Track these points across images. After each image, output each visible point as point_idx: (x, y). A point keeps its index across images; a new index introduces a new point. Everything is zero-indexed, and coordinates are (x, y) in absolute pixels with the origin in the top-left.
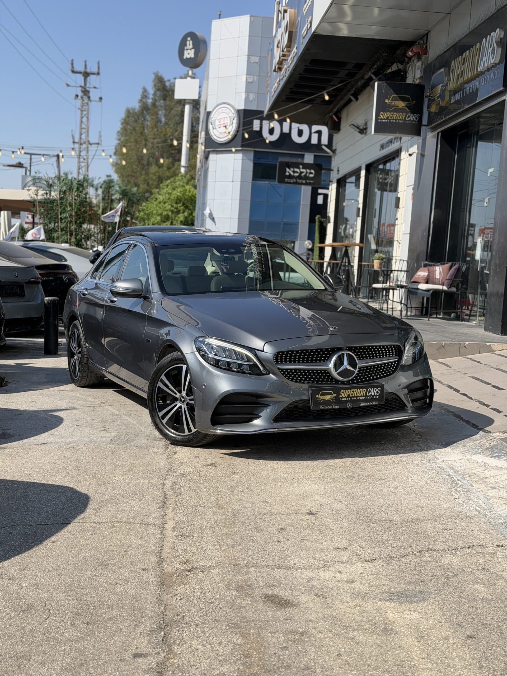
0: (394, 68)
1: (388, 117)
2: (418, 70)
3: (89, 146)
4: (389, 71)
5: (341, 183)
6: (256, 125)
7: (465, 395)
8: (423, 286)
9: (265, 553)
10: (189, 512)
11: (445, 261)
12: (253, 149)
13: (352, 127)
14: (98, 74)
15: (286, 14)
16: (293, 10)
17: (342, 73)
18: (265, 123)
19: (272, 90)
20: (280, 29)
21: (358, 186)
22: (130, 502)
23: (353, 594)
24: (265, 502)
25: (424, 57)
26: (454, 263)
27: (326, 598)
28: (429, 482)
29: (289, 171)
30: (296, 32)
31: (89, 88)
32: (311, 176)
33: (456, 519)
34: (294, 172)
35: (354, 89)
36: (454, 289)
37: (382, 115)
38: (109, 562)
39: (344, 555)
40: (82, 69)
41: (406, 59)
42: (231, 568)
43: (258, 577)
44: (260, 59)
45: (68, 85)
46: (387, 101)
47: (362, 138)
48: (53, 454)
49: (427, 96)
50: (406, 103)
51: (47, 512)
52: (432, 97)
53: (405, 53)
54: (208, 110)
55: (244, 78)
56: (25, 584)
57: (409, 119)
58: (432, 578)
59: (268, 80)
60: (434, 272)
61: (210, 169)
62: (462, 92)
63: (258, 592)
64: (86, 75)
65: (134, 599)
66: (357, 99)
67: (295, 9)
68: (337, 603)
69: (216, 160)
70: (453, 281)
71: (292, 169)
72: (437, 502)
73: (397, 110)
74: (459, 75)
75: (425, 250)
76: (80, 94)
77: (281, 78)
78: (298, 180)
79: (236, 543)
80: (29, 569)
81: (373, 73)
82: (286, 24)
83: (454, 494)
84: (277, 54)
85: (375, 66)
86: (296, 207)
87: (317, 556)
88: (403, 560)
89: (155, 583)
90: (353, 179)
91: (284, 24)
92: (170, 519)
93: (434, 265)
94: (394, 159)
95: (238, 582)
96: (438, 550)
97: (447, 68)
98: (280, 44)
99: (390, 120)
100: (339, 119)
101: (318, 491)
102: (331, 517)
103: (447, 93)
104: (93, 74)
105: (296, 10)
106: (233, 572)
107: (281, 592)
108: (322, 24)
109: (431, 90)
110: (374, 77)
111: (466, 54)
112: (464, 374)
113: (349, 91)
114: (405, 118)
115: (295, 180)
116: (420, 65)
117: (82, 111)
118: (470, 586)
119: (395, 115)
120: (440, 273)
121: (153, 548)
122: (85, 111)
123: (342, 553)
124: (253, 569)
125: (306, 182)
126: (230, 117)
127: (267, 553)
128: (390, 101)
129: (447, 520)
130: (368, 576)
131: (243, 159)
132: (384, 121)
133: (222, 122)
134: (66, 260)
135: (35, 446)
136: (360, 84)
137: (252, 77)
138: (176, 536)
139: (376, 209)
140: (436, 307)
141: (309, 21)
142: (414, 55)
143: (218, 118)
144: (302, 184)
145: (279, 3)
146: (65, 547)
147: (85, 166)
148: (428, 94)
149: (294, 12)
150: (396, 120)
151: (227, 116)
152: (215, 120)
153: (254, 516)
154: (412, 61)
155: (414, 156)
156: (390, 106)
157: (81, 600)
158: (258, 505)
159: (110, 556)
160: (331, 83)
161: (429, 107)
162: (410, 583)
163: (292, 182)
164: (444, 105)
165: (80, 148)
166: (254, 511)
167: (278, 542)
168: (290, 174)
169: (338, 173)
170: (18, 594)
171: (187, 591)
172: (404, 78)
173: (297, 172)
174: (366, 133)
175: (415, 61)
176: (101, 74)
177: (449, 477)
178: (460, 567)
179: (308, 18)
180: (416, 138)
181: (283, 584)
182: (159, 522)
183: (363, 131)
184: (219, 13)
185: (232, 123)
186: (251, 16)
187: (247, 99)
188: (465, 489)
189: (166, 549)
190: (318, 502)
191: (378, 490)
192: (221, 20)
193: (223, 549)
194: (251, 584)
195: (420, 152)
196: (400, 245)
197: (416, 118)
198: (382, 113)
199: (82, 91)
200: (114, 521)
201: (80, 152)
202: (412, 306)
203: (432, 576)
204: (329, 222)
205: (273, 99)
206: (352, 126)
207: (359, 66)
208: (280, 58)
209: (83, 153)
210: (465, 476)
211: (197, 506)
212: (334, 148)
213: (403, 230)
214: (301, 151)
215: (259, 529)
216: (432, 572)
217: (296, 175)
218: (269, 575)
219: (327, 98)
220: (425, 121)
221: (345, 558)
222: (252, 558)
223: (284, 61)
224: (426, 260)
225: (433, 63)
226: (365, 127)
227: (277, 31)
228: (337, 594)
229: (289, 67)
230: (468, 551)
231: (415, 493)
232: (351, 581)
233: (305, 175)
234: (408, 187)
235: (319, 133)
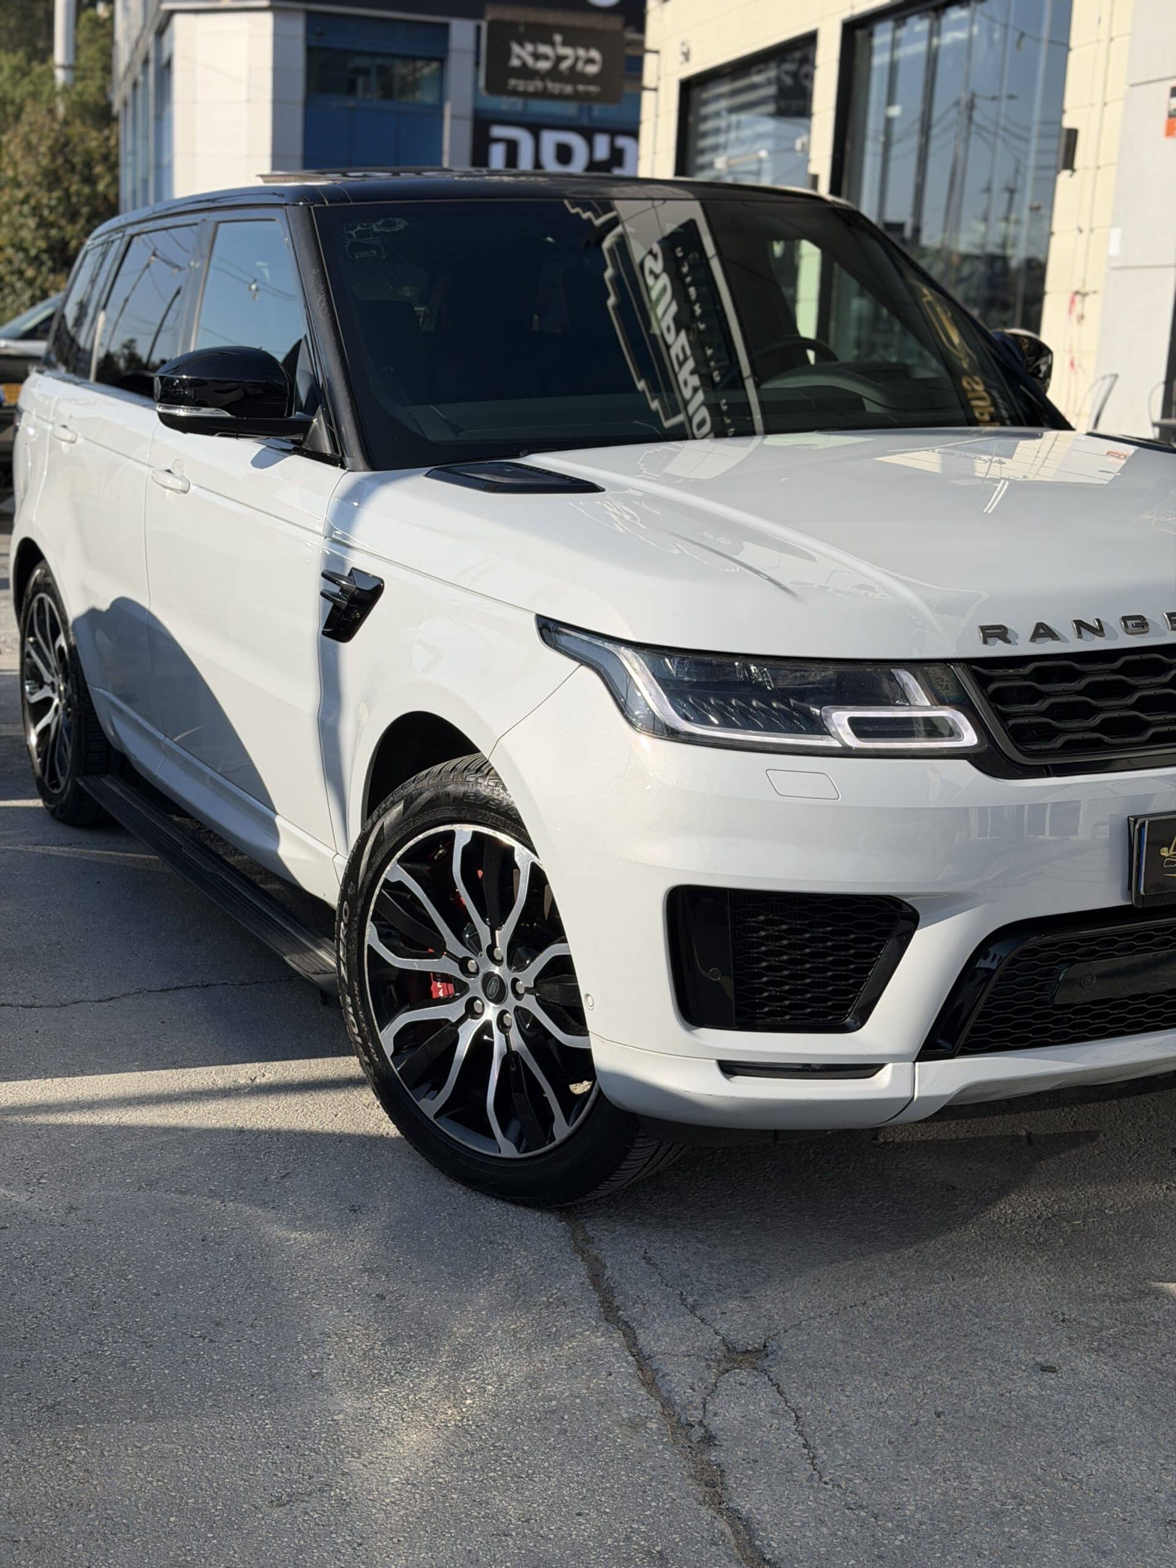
12: (301, 6)
29: (521, 54)
32: (592, 69)
34: (537, 56)
61: (178, 65)
71: (530, 47)
78: (549, 85)
115: (538, 85)
125: (576, 90)
163: (531, 89)
168: (524, 65)
169: (685, 63)
173: (546, 58)
214: (439, 14)
217: (544, 65)
233: (573, 68)
234: (1132, 86)
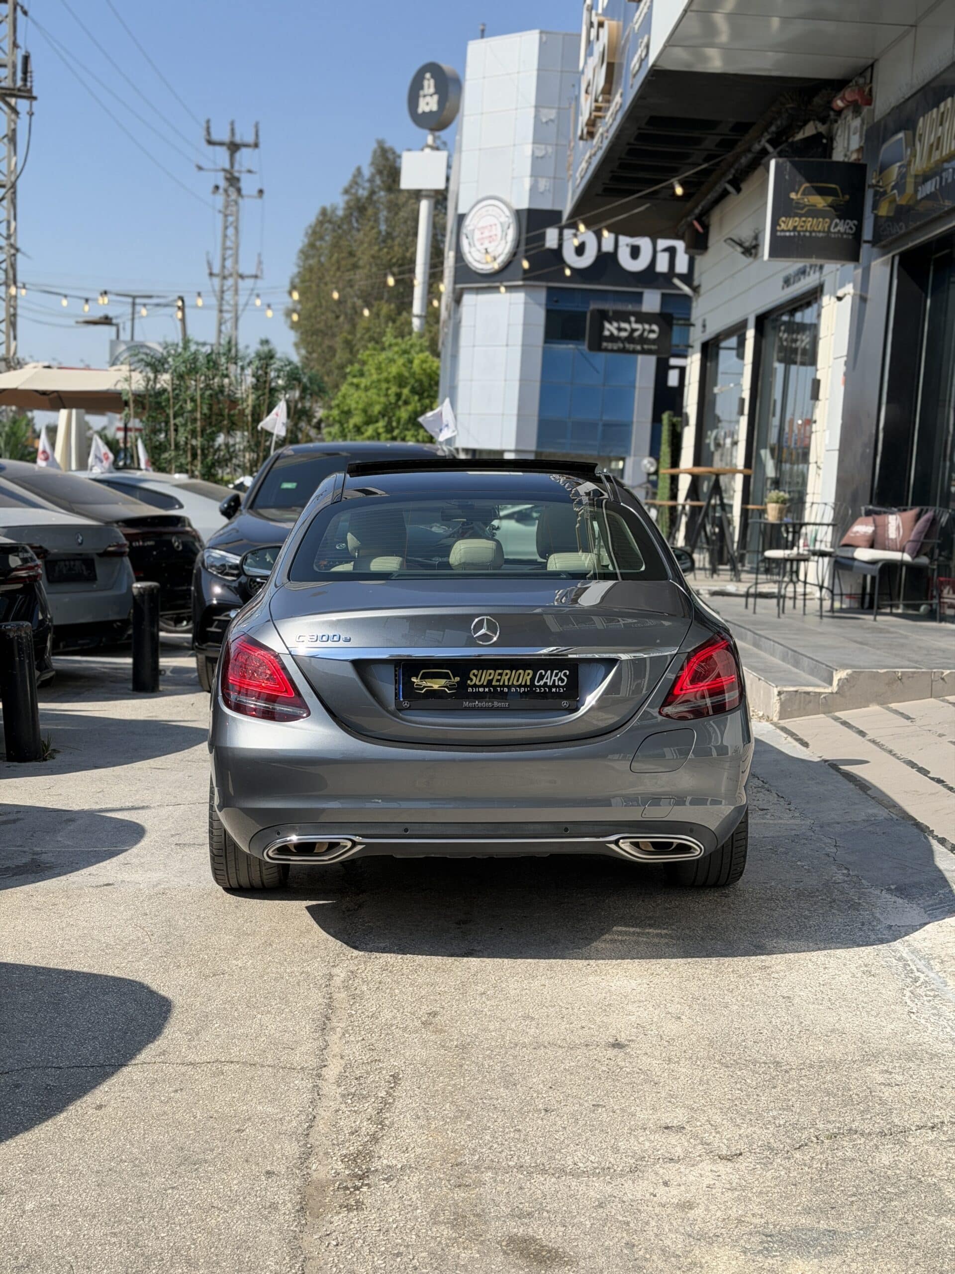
0: (810, 130)
1: (795, 227)
2: (855, 134)
3: (240, 281)
4: (800, 136)
5: (710, 350)
6: (551, 238)
7: (940, 781)
8: (864, 554)
9: (517, 1136)
10: (373, 1041)
11: (907, 505)
12: (544, 284)
13: (729, 245)
14: (256, 145)
15: (601, 30)
16: (614, 23)
17: (710, 142)
18: (568, 233)
19: (578, 175)
20: (592, 58)
21: (741, 356)
22: (259, 1016)
23: (690, 1236)
24: (527, 1017)
25: (865, 109)
26: (925, 508)
27: (634, 1245)
28: (859, 975)
29: (610, 328)
30: (621, 65)
31: (240, 172)
32: (653, 336)
33: (909, 1060)
34: (620, 329)
35: (733, 171)
36: (924, 560)
37: (784, 222)
38: (201, 1156)
39: (677, 1144)
40: (226, 138)
41: (832, 113)
42: (444, 1173)
43: (499, 1193)
44: (558, 114)
45: (200, 168)
46: (793, 196)
47: (749, 264)
48: (122, 908)
49: (872, 186)
50: (830, 199)
51: (94, 1038)
52: (881, 187)
53: (830, 102)
54: (461, 211)
55: (528, 149)
56: (29, 1206)
57: (836, 230)
58: (854, 1199)
59: (570, 156)
60: (885, 526)
61: (464, 323)
62: (938, 178)
63: (497, 1230)
64: (234, 147)
65: (242, 1245)
66: (739, 190)
67: (619, 20)
68: (655, 1257)
69: (475, 305)
70: (923, 544)
71: (615, 324)
72: (873, 1020)
73: (814, 213)
74: (932, 145)
75: (869, 484)
76: (223, 184)
77: (593, 152)
78: (627, 345)
79: (462, 1114)
80: (43, 1169)
81: (769, 141)
82: (601, 49)
83: (909, 1003)
84: (586, 106)
85: (773, 129)
86: (626, 393)
87: (622, 1145)
88: (798, 1155)
89: (289, 1205)
90: (733, 341)
91: (598, 48)
92: (334, 1056)
93: (885, 513)
94: (809, 304)
95: (456, 1205)
96: (870, 1134)
97: (910, 133)
98: (590, 88)
99: (799, 232)
100: (706, 227)
101: (634, 993)
102: (657, 1054)
103: (910, 181)
104: (246, 146)
105: (621, 23)
106: (449, 1181)
107: (542, 1230)
108: (668, 48)
109: (881, 171)
110: (770, 148)
111: (945, 105)
112: (940, 735)
113: (724, 174)
114: (829, 227)
115: (621, 345)
116: (859, 125)
117: (226, 216)
118: (931, 1219)
119: (810, 223)
120: (898, 528)
121: (294, 1124)
122: (231, 215)
123: (673, 1139)
124: (490, 1174)
125: (643, 349)
126: (501, 223)
127: (522, 1137)
128: (799, 196)
129: (892, 1062)
130: (723, 1193)
131: (526, 303)
132: (788, 234)
133: (487, 234)
134: (181, 506)
135: (91, 889)
136: (744, 161)
137: (543, 147)
138: (343, 1096)
139: (775, 401)
140: (890, 594)
141: (643, 44)
142: (847, 107)
143: (480, 225)
144: (634, 352)
145: (590, 9)
146: (120, 1120)
147: (231, 318)
148: (874, 181)
149: (618, 26)
150: (811, 232)
151: (497, 222)
152: (474, 230)
153: (503, 1051)
154: (843, 116)
155: (848, 301)
156: (799, 205)
157: (136, 1245)
158: (513, 1026)
159: (206, 1142)
160: (690, 161)
161: (875, 206)
162: (807, 1211)
163: (615, 348)
164: (904, 202)
165: (222, 286)
166: (503, 1037)
167: (546, 1111)
168: (612, 334)
169: (704, 331)
170: (13, 1227)
171: (352, 1226)
172: (828, 150)
173: (625, 330)
174: (756, 255)
175: (850, 117)
176: (261, 145)
177: (901, 964)
178: (913, 1174)
179: (643, 38)
180: (850, 266)
181: (548, 1212)
182: (313, 1062)
183: (751, 250)
184: (481, 27)
185: (506, 234)
186: (541, 33)
187: (533, 189)
188: (933, 990)
189: (321, 1126)
190: (633, 1018)
191: (755, 991)
192: (485, 40)
193: (433, 1126)
194: (483, 1210)
195: (858, 292)
196: (821, 472)
197: (851, 228)
198: (783, 219)
199: (227, 179)
200: (223, 1059)
201: (223, 292)
202: (844, 592)
203: (854, 1195)
204: (687, 424)
205: (579, 192)
206: (729, 241)
207: (742, 128)
208: (590, 114)
209: (228, 296)
210: (932, 962)
211: (392, 1025)
212: (696, 283)
213: (827, 442)
214: (637, 287)
215: (509, 1082)
216: (854, 1186)
217: (624, 334)
218: (521, 1188)
219: (679, 191)
220: (868, 233)
221: (679, 1149)
222: (490, 1149)
223: (598, 120)
224: (871, 503)
225: (883, 122)
226: (754, 243)
227: (586, 62)
228: (657, 1235)
229: (607, 131)
230: (932, 1135)
231: (830, 1000)
232: (687, 1206)
233: (642, 334)
234: (835, 359)
235: (672, 251)
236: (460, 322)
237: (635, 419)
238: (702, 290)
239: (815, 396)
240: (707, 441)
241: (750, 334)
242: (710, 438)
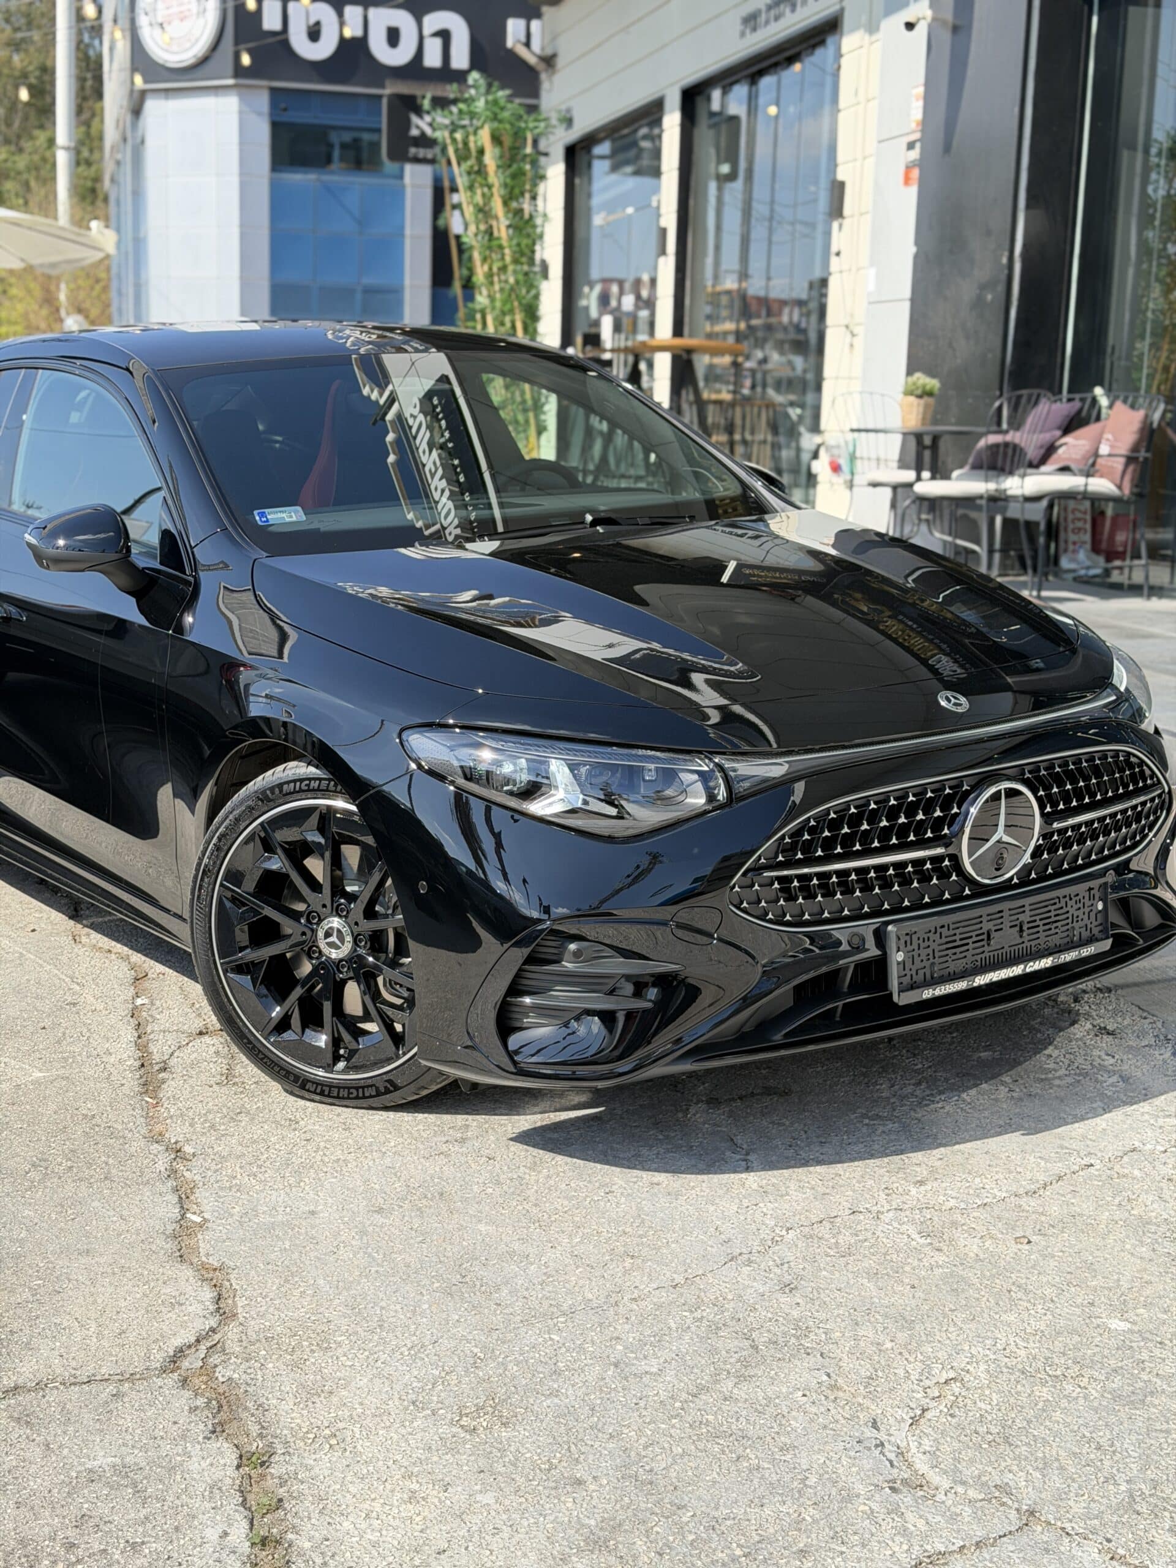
5: (578, 159)
6: (270, 16)
12: (267, 83)
18: (296, 8)
29: (420, 124)
69: (165, 115)
71: (428, 118)
75: (995, 356)
86: (392, 244)
131: (240, 112)
152: (155, 3)
155: (922, 30)
163: (430, 156)
168: (423, 134)
169: (568, 127)
185: (205, 10)
195: (946, 17)
196: (856, 341)
204: (546, 277)
213: (871, 287)
235: (444, 35)
236: (143, 142)
237: (407, 282)
238: (560, 62)
239: (837, 210)
240: (583, 303)
241: (672, 122)
242: (588, 297)
